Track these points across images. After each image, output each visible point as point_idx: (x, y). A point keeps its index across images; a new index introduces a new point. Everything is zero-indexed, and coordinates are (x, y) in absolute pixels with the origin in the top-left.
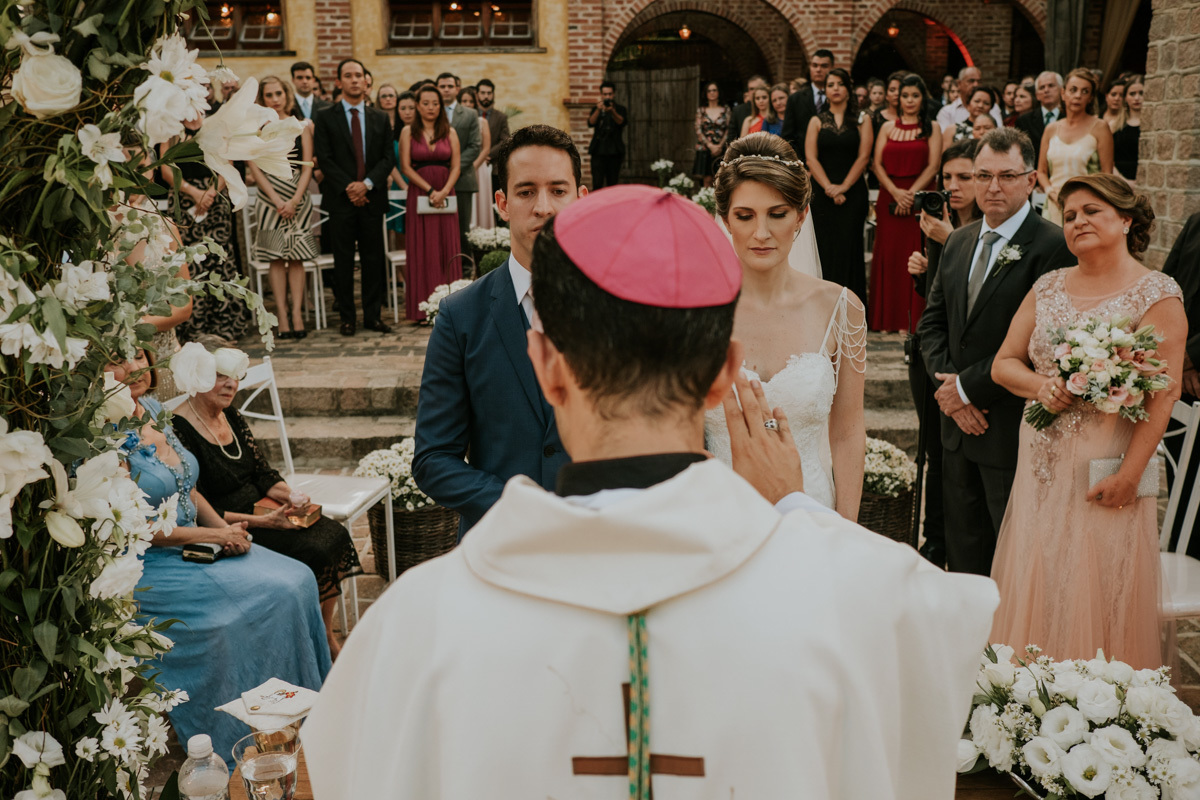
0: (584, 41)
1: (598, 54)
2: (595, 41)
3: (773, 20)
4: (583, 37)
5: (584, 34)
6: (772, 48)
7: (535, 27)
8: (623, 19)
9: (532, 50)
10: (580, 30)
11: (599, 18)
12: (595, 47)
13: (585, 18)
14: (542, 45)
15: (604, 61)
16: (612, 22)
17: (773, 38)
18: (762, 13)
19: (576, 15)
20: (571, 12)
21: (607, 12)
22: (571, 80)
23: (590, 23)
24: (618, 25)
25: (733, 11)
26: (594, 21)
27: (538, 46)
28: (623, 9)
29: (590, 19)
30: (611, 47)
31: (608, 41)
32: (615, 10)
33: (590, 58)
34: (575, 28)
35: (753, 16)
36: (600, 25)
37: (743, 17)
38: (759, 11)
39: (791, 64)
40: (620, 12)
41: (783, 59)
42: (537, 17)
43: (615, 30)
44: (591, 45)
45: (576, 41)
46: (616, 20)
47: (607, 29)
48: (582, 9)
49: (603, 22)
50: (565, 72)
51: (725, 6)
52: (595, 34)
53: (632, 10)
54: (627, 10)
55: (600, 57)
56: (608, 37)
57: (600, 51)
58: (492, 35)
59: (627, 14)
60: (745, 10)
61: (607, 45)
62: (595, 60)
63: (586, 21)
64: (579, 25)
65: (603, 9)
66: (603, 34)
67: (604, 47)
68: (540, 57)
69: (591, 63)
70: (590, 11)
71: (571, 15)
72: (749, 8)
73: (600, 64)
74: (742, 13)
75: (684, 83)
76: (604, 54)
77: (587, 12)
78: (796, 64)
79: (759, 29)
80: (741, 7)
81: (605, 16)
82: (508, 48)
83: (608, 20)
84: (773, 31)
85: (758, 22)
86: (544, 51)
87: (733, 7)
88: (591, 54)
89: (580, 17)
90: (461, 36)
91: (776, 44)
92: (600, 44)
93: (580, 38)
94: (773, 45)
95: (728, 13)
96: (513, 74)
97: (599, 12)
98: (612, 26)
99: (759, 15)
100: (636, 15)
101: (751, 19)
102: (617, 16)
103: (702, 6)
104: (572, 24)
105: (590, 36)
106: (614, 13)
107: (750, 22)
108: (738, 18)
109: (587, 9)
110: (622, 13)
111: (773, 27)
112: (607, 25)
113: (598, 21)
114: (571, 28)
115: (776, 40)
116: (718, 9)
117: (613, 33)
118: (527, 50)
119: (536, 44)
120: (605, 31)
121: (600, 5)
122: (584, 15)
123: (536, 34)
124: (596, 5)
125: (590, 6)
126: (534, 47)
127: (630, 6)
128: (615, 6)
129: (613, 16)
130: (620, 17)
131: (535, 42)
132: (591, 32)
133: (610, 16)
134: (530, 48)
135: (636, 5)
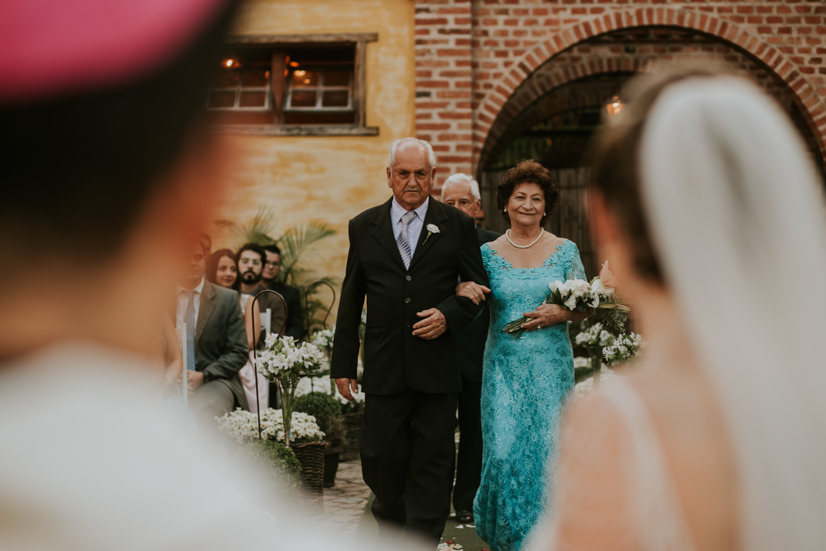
0: (442, 116)
1: (465, 137)
2: (460, 116)
4: (441, 110)
5: (443, 105)
7: (360, 94)
8: (507, 81)
9: (354, 131)
10: (434, 99)
11: (468, 79)
12: (461, 127)
13: (444, 79)
14: (371, 122)
15: (475, 150)
16: (488, 86)
19: (429, 74)
20: (420, 69)
21: (481, 70)
23: (452, 87)
24: (500, 90)
26: (458, 85)
27: (364, 125)
28: (507, 64)
29: (452, 81)
30: (488, 126)
31: (482, 117)
32: (494, 66)
33: (452, 144)
34: (427, 94)
36: (469, 90)
40: (501, 69)
42: (364, 77)
43: (493, 98)
44: (454, 124)
45: (428, 116)
46: (496, 83)
47: (480, 96)
48: (439, 64)
49: (474, 85)
52: (460, 105)
53: (522, 66)
54: (515, 67)
55: (469, 143)
56: (481, 109)
57: (469, 132)
58: (289, 107)
59: (514, 73)
61: (481, 123)
62: (459, 148)
63: (446, 84)
64: (434, 91)
65: (474, 65)
66: (474, 106)
67: (475, 126)
68: (367, 143)
69: (453, 152)
70: (453, 67)
71: (420, 74)
73: (468, 154)
76: (475, 138)
77: (446, 69)
81: (477, 77)
82: (315, 127)
83: (481, 82)
86: (374, 133)
88: (454, 137)
89: (436, 77)
90: (236, 108)
92: (468, 122)
93: (435, 112)
96: (321, 170)
97: (468, 69)
98: (489, 92)
100: (530, 74)
102: (497, 76)
104: (421, 89)
105: (452, 108)
106: (492, 71)
109: (447, 64)
110: (506, 72)
112: (481, 90)
113: (465, 85)
114: (419, 95)
117: (490, 103)
118: (346, 131)
119: (361, 121)
120: (477, 101)
121: (468, 58)
122: (443, 74)
123: (361, 104)
124: (461, 58)
125: (451, 60)
126: (357, 126)
127: (518, 59)
128: (493, 59)
129: (491, 76)
130: (503, 78)
131: (359, 118)
132: (453, 102)
133: (486, 76)
134: (351, 128)
135: (529, 58)
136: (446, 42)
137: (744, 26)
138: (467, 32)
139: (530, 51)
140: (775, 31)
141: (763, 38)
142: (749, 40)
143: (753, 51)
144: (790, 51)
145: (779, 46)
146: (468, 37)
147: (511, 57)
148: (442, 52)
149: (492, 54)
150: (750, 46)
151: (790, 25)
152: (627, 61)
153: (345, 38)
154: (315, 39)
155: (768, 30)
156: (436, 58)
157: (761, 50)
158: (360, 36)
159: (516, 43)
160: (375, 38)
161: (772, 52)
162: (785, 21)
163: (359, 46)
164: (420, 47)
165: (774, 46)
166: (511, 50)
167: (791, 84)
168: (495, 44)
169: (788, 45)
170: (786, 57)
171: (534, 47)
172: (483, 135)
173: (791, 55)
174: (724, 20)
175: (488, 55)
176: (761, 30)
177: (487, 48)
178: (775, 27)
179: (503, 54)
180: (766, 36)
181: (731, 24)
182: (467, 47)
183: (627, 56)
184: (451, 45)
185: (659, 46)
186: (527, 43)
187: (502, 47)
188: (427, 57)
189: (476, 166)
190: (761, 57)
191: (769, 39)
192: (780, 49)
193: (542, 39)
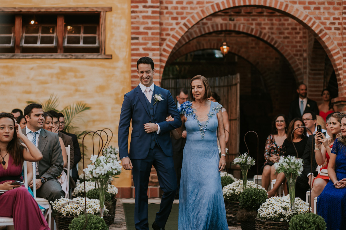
0: (144, 49)
2: (154, 50)
3: (298, 39)
4: (144, 47)
5: (145, 44)
6: (298, 62)
7: (102, 38)
8: (177, 32)
9: (100, 57)
10: (141, 41)
11: (158, 31)
13: (146, 31)
14: (108, 53)
16: (168, 35)
17: (299, 53)
18: (288, 33)
19: (138, 28)
20: (133, 25)
21: (164, 26)
22: (132, 82)
23: (150, 35)
24: (174, 37)
25: (264, 31)
26: (153, 34)
27: (105, 54)
28: (177, 24)
29: (150, 32)
30: (168, 55)
31: (165, 50)
32: (171, 24)
34: (137, 38)
35: (282, 36)
36: (158, 36)
37: (274, 36)
38: (286, 31)
39: (315, 74)
40: (174, 26)
41: (308, 70)
42: (105, 30)
43: (170, 41)
45: (137, 49)
46: (172, 33)
47: (164, 40)
48: (143, 23)
49: (161, 34)
50: (128, 75)
51: (258, 27)
52: (154, 44)
53: (185, 25)
54: (181, 25)
55: (159, 63)
56: (164, 46)
57: (158, 58)
58: (66, 44)
59: (181, 28)
60: (274, 31)
61: (164, 53)
63: (147, 33)
64: (140, 37)
65: (161, 24)
66: (161, 45)
67: (161, 55)
68: (106, 63)
70: (150, 25)
71: (133, 28)
72: (278, 29)
74: (272, 33)
75: (226, 89)
76: (161, 61)
77: (146, 26)
78: (320, 74)
79: (288, 46)
80: (271, 29)
81: (162, 30)
82: (79, 55)
83: (164, 33)
84: (299, 48)
85: (286, 40)
86: (110, 57)
87: (265, 28)
89: (141, 30)
90: (38, 45)
91: (301, 58)
92: (158, 52)
93: (141, 47)
94: (299, 59)
95: (261, 33)
96: (83, 77)
97: (158, 26)
98: (168, 38)
99: (286, 35)
100: (189, 29)
101: (280, 38)
102: (172, 29)
103: (239, 27)
104: (134, 36)
105: (149, 45)
106: (170, 27)
107: (279, 40)
108: (269, 37)
109: (147, 23)
110: (177, 28)
111: (298, 45)
112: (164, 37)
113: (156, 34)
114: (133, 39)
115: (301, 55)
116: (252, 30)
117: (169, 43)
118: (95, 57)
119: (103, 52)
120: (162, 42)
121: (158, 20)
122: (145, 28)
123: (103, 43)
124: (154, 20)
125: (149, 21)
126: (101, 54)
127: (183, 21)
128: (170, 21)
129: (169, 30)
130: (175, 31)
131: (102, 50)
132: (150, 42)
133: (167, 30)
134: (98, 55)
135: (189, 21)
136: (147, 12)
137: (297, 6)
138: (158, 7)
139: (189, 17)
140: (312, 9)
141: (306, 12)
142: (299, 13)
143: (301, 18)
144: (319, 18)
145: (314, 16)
146: (158, 10)
147: (179, 20)
148: (145, 17)
149: (170, 18)
150: (299, 16)
151: (319, 6)
152: (230, 25)
153: (95, 10)
154: (80, 10)
155: (308, 8)
156: (142, 20)
157: (305, 18)
158: (103, 8)
159: (182, 13)
160: (110, 9)
161: (311, 19)
162: (317, 3)
163: (102, 13)
164: (133, 14)
165: (312, 16)
166: (179, 17)
167: (320, 35)
168: (171, 13)
169: (318, 16)
170: (318, 22)
171: (191, 15)
172: (166, 59)
173: (320, 21)
174: (287, 3)
175: (168, 19)
176: (305, 8)
177: (167, 15)
178: (312, 7)
179: (175, 18)
180: (307, 11)
181: (290, 5)
182: (158, 15)
183: (230, 22)
184: (150, 14)
185: (246, 18)
186: (188, 13)
187: (175, 15)
188: (137, 20)
189: (161, 75)
190: (305, 21)
191: (309, 13)
192: (315, 17)
193: (195, 11)
